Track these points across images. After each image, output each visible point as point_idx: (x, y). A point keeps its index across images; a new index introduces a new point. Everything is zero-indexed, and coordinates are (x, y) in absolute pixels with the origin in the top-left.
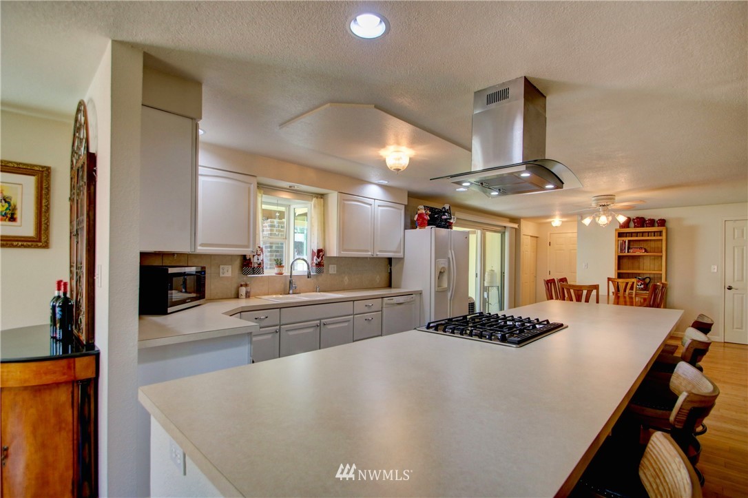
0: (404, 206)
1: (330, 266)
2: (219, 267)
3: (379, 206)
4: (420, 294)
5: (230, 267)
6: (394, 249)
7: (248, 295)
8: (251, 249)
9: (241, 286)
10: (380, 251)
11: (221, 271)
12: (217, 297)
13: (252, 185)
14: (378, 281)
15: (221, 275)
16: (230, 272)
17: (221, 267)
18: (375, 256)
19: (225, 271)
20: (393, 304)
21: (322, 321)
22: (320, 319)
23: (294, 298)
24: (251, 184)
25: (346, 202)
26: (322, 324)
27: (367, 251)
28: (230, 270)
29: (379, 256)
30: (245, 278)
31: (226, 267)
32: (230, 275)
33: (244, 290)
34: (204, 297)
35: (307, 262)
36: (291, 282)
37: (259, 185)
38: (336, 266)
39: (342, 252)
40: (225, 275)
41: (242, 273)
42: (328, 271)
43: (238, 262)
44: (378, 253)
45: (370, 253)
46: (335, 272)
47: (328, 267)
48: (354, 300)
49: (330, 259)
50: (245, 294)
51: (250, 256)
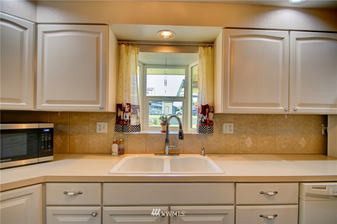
1: (225, 124)
2: (96, 124)
3: (297, 39)
7: (121, 152)
8: (100, 106)
9: (114, 143)
10: (301, 105)
11: (98, 127)
13: (101, 34)
15: (98, 131)
16: (106, 129)
17: (98, 123)
18: (291, 112)
19: (101, 127)
20: (328, 197)
21: (173, 208)
24: (99, 33)
25: (236, 40)
27: (277, 105)
28: (106, 127)
29: (298, 112)
30: (121, 135)
31: (102, 124)
32: (107, 132)
33: (115, 147)
34: (52, 155)
35: (179, 119)
36: (167, 141)
37: (121, 42)
38: (232, 124)
39: (229, 107)
40: (102, 131)
41: (117, 130)
42: (221, 130)
43: (114, 120)
44: (298, 108)
45: (282, 108)
46: (232, 132)
47: (222, 125)
48: (235, 182)
49: (224, 117)
50: (117, 152)
51: (121, 113)
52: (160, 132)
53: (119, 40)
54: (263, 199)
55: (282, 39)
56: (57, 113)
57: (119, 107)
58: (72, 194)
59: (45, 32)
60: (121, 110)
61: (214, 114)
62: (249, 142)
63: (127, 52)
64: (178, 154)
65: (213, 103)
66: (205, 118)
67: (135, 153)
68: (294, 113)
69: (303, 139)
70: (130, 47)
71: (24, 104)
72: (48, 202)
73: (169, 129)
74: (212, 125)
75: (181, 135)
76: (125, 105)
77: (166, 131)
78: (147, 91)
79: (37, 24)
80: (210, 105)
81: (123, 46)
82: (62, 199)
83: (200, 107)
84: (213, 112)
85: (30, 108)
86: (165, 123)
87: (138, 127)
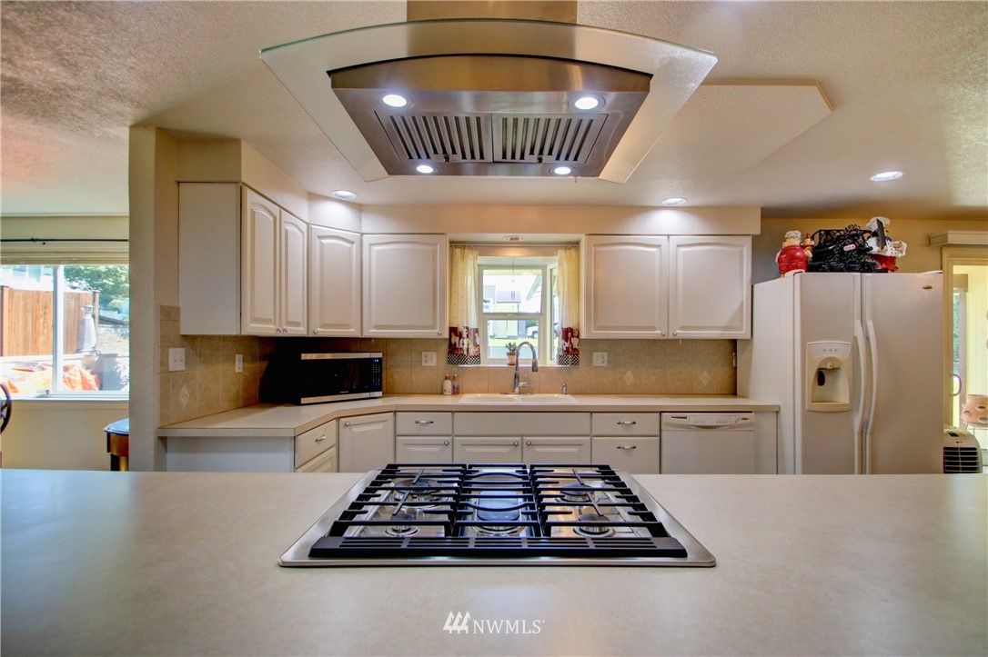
0: (749, 240)
1: (595, 354)
2: (421, 354)
3: (680, 246)
4: (777, 412)
5: (435, 353)
6: (723, 324)
7: (456, 391)
8: (437, 331)
9: (446, 378)
10: (683, 328)
11: (424, 358)
12: (419, 391)
13: (438, 246)
14: (706, 383)
15: (424, 364)
16: (434, 360)
17: (424, 353)
18: (671, 336)
19: (429, 358)
20: (688, 427)
21: (526, 438)
22: (522, 436)
23: (511, 399)
24: (436, 245)
25: (600, 249)
26: (525, 444)
27: (653, 328)
28: (435, 359)
29: (680, 337)
30: (454, 368)
31: (429, 353)
32: (435, 364)
33: (448, 385)
34: (381, 390)
35: (532, 347)
36: (516, 376)
37: (454, 244)
38: (606, 354)
39: (593, 331)
40: (428, 364)
41: (450, 362)
42: (591, 361)
43: (445, 348)
44: (678, 331)
45: (658, 332)
46: (605, 364)
47: (591, 355)
48: (591, 412)
49: (595, 344)
50: (450, 390)
51: (455, 339)
52: (507, 366)
53: (451, 242)
54: (620, 430)
55: (659, 246)
56: (371, 339)
57: (453, 330)
58: (425, 422)
59: (371, 244)
60: (456, 335)
61: (580, 340)
62: (629, 377)
63: (463, 258)
64: (532, 393)
65: (579, 324)
66: (567, 345)
67: (474, 392)
68: (674, 337)
69: (705, 374)
70: (467, 251)
71: (352, 330)
72: (399, 432)
73: (519, 362)
74: (577, 355)
75: (535, 368)
76: (461, 328)
77: (515, 364)
78: (484, 304)
79: (362, 234)
80: (575, 328)
81: (458, 251)
82: (413, 429)
83: (561, 331)
84: (578, 337)
85: (358, 335)
86: (513, 351)
87: (477, 357)
